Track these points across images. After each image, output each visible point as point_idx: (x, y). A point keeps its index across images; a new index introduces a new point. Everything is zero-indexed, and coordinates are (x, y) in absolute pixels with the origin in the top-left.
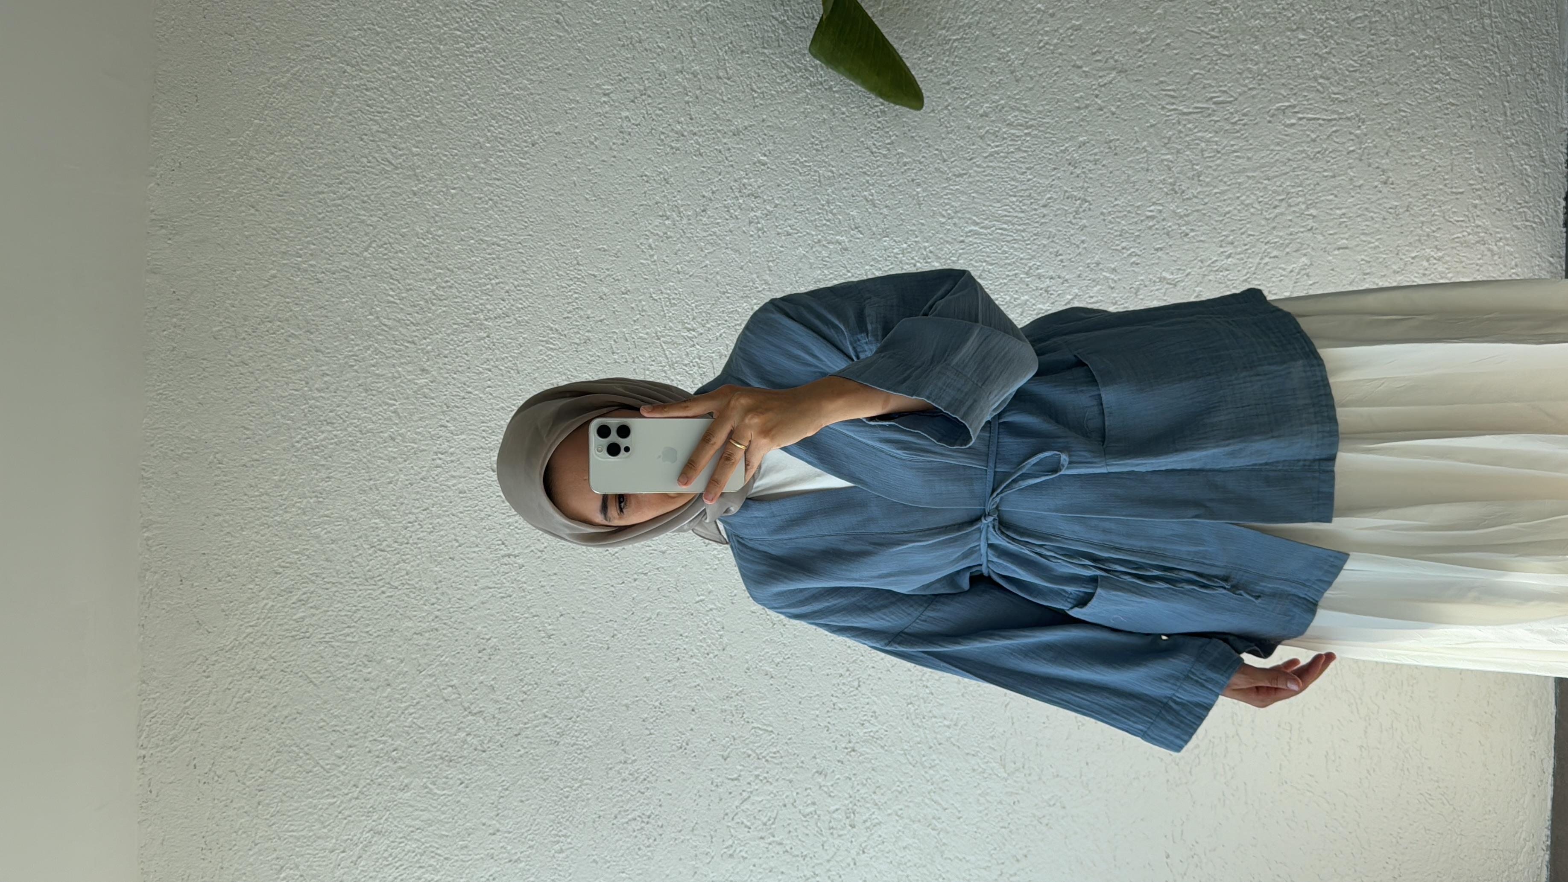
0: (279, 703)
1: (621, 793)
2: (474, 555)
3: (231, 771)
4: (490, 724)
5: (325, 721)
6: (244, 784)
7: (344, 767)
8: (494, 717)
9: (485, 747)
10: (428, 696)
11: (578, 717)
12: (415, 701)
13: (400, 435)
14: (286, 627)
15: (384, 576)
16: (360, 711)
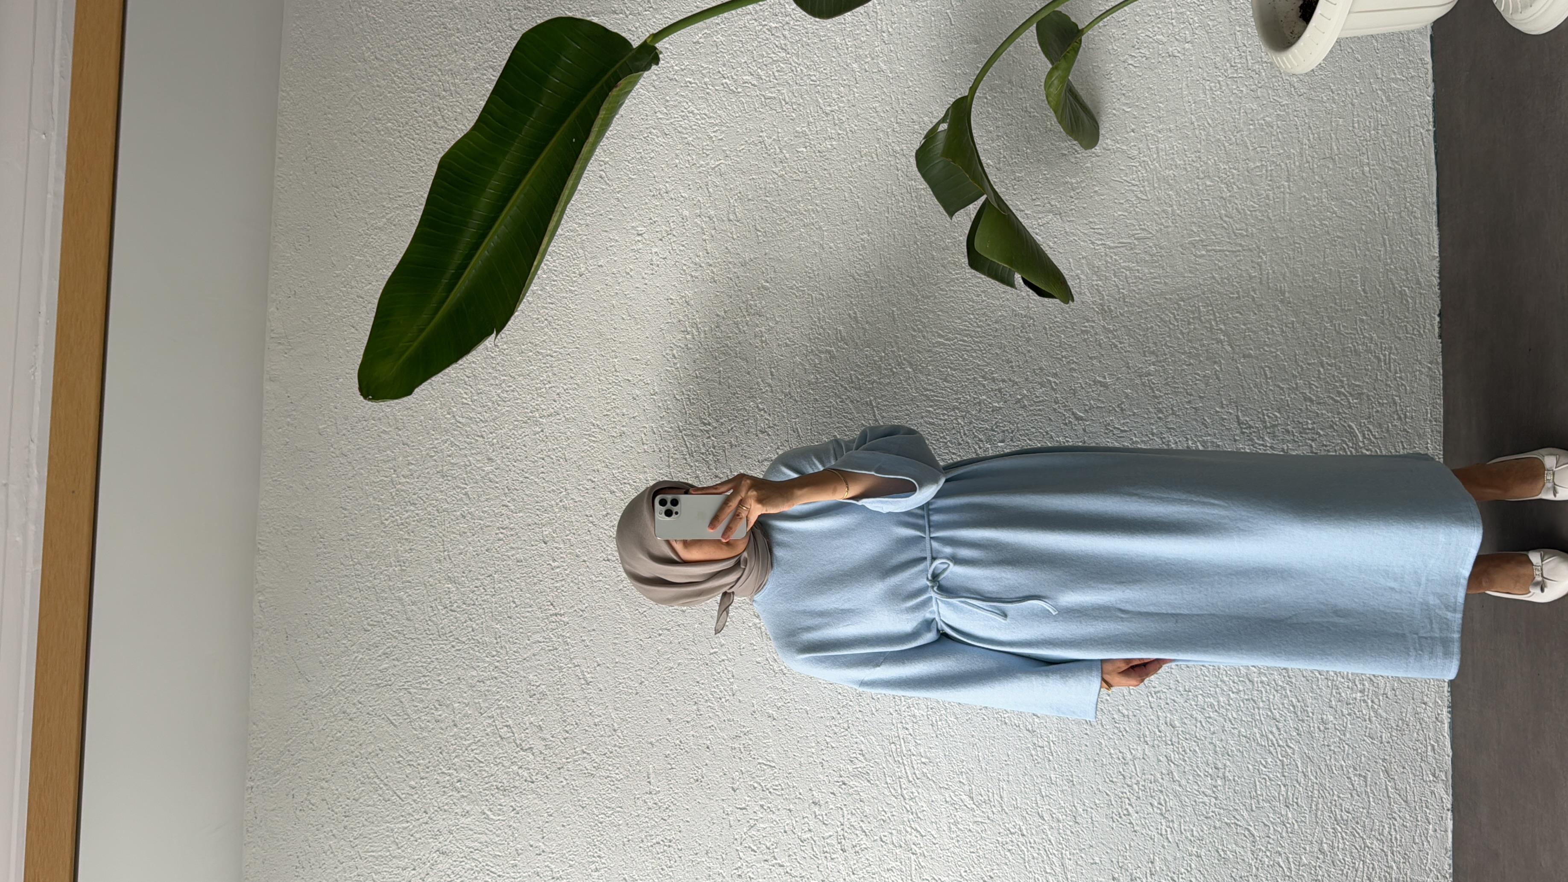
0: (365, 741)
1: (647, 819)
2: (528, 614)
3: (323, 800)
4: (538, 759)
5: (402, 757)
6: (333, 811)
7: (417, 796)
8: (541, 753)
9: (534, 778)
10: (487, 735)
11: (611, 752)
12: (477, 739)
15: (454, 632)
16: (431, 748)
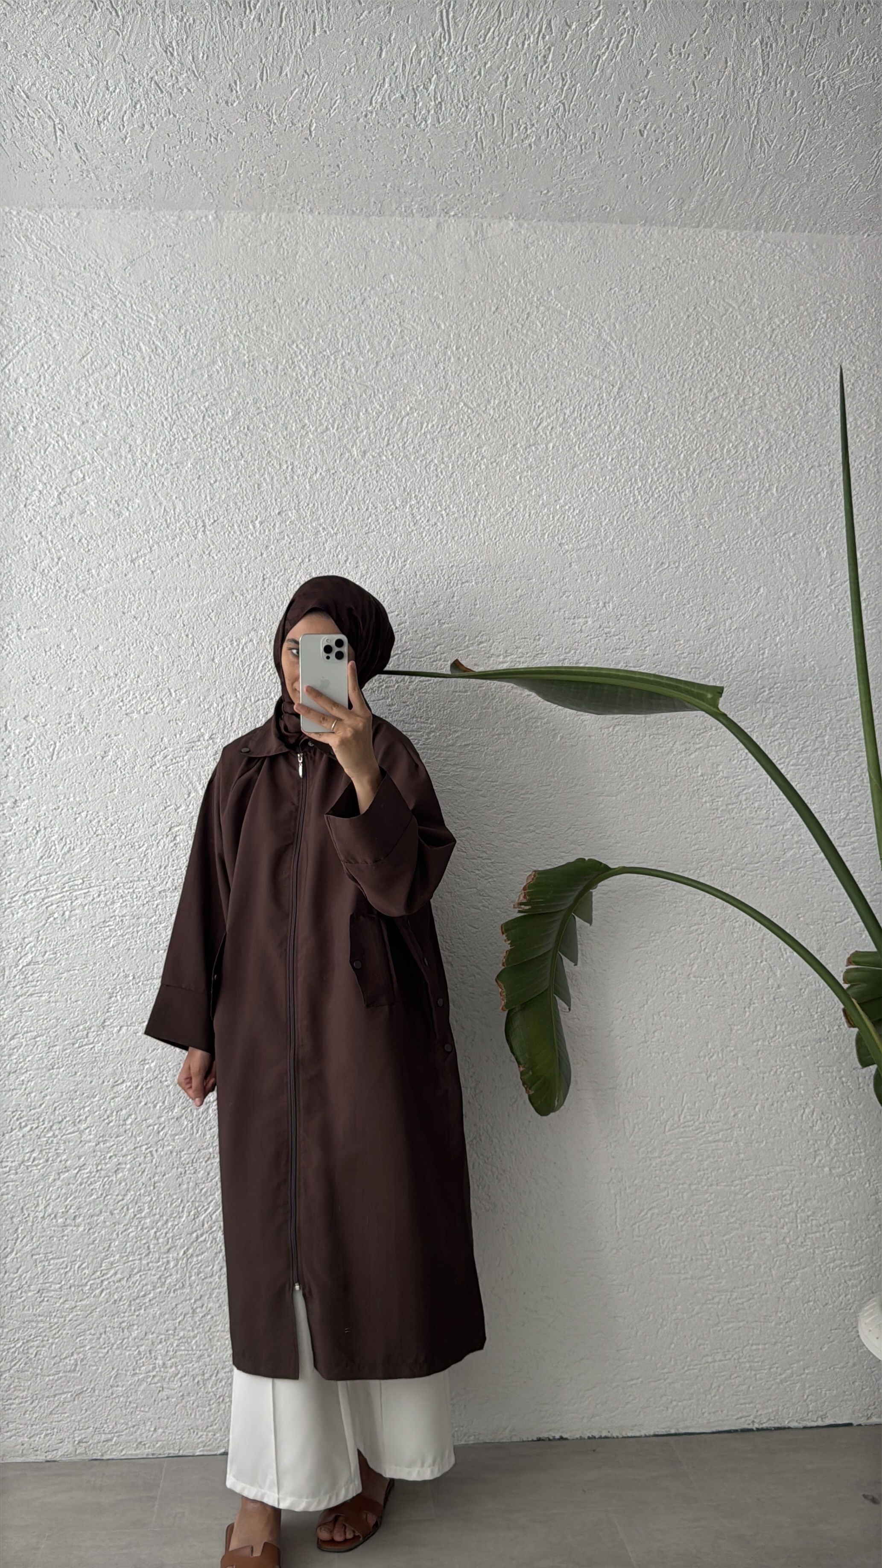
10: (74, 457)
12: (69, 446)
13: (307, 433)
14: (132, 336)
15: (181, 420)
